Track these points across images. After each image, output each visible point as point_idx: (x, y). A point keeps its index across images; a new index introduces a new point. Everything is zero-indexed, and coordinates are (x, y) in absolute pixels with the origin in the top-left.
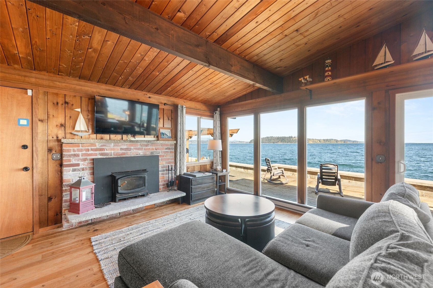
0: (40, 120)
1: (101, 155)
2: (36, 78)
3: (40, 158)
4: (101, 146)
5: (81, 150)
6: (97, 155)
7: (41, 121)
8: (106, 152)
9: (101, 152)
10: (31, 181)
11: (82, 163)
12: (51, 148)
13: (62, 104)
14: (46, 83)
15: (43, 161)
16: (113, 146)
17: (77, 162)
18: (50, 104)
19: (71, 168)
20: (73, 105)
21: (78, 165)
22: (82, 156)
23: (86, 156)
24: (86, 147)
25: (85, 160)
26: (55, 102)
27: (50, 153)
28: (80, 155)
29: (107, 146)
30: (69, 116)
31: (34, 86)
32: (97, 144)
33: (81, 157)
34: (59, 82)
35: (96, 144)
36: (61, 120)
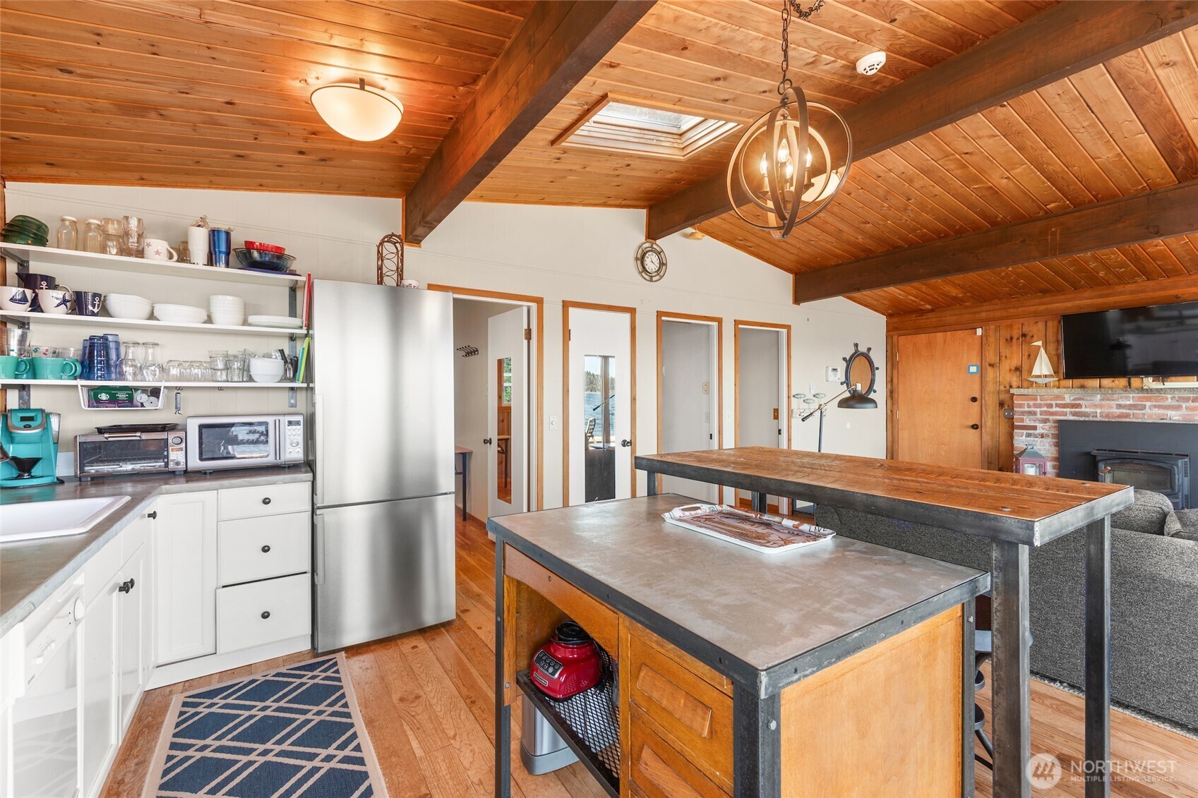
0: (990, 365)
1: (1074, 416)
2: (987, 311)
3: (990, 414)
4: (1074, 400)
5: (1040, 406)
6: (1066, 415)
7: (992, 365)
8: (1083, 409)
9: (1073, 410)
10: (979, 442)
11: (1041, 425)
12: (1002, 401)
13: (1018, 339)
14: (998, 314)
15: (993, 419)
16: (1100, 400)
17: (1032, 424)
18: (1003, 341)
19: (1025, 432)
20: (1033, 336)
21: (1035, 428)
22: (1041, 414)
23: (1048, 415)
24: (1047, 400)
25: (1045, 421)
26: (1009, 338)
27: (1002, 409)
28: (1038, 413)
29: (1087, 400)
30: (1027, 354)
31: (983, 323)
32: (1067, 396)
33: (1039, 416)
34: (1014, 308)
35: (1065, 396)
36: (1015, 362)
